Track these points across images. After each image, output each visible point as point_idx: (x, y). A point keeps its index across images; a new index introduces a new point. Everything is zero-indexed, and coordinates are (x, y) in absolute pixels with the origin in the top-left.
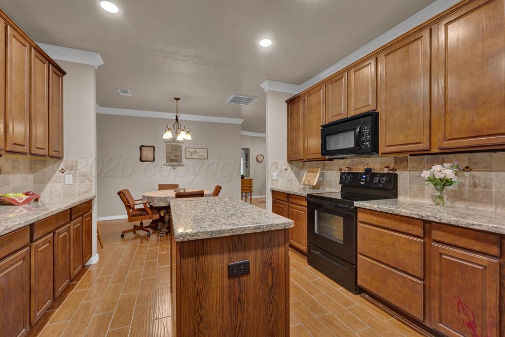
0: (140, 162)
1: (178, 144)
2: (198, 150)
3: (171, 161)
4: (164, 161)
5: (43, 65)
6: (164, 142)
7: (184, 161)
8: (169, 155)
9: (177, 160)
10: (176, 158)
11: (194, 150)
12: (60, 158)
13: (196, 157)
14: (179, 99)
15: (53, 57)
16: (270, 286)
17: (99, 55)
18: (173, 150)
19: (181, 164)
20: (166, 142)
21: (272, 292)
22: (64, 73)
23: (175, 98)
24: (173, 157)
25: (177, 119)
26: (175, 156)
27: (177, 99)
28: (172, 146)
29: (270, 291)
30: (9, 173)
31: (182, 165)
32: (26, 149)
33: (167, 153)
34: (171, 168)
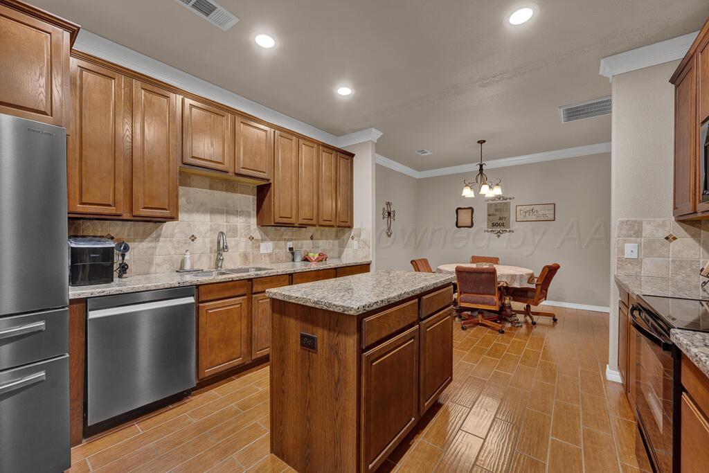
0: (456, 228)
1: (505, 201)
2: (536, 208)
3: (494, 225)
4: (485, 226)
5: (330, 155)
6: (485, 201)
7: (514, 226)
8: (491, 217)
9: (503, 225)
10: (501, 222)
11: (530, 208)
12: (350, 227)
13: (534, 218)
14: (485, 141)
15: (339, 146)
16: (336, 378)
17: (374, 130)
18: (496, 210)
19: (508, 230)
20: (488, 200)
21: (338, 386)
22: (352, 155)
23: (479, 142)
24: (496, 220)
25: (481, 169)
26: (500, 219)
27: (482, 142)
28: (496, 205)
29: (336, 385)
30: (319, 239)
31: (510, 231)
32: (314, 222)
33: (489, 215)
34: (494, 236)
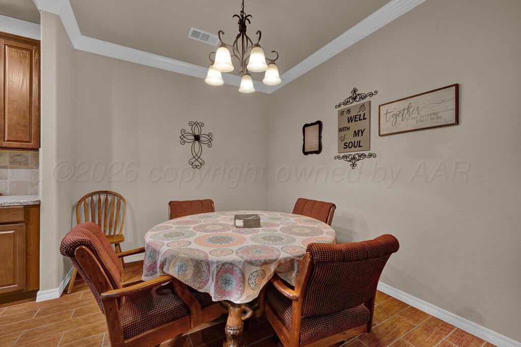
1: (363, 100)
2: (415, 103)
3: (346, 146)
4: (335, 149)
7: (377, 143)
8: (343, 133)
9: (360, 144)
10: (357, 139)
18: (350, 119)
19: (367, 153)
20: (339, 106)
24: (350, 137)
26: (355, 134)
28: (349, 111)
31: (370, 155)
33: (340, 130)
34: (347, 164)
